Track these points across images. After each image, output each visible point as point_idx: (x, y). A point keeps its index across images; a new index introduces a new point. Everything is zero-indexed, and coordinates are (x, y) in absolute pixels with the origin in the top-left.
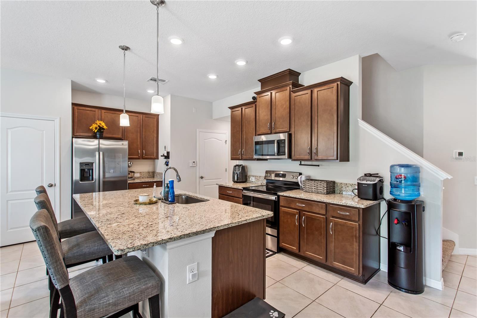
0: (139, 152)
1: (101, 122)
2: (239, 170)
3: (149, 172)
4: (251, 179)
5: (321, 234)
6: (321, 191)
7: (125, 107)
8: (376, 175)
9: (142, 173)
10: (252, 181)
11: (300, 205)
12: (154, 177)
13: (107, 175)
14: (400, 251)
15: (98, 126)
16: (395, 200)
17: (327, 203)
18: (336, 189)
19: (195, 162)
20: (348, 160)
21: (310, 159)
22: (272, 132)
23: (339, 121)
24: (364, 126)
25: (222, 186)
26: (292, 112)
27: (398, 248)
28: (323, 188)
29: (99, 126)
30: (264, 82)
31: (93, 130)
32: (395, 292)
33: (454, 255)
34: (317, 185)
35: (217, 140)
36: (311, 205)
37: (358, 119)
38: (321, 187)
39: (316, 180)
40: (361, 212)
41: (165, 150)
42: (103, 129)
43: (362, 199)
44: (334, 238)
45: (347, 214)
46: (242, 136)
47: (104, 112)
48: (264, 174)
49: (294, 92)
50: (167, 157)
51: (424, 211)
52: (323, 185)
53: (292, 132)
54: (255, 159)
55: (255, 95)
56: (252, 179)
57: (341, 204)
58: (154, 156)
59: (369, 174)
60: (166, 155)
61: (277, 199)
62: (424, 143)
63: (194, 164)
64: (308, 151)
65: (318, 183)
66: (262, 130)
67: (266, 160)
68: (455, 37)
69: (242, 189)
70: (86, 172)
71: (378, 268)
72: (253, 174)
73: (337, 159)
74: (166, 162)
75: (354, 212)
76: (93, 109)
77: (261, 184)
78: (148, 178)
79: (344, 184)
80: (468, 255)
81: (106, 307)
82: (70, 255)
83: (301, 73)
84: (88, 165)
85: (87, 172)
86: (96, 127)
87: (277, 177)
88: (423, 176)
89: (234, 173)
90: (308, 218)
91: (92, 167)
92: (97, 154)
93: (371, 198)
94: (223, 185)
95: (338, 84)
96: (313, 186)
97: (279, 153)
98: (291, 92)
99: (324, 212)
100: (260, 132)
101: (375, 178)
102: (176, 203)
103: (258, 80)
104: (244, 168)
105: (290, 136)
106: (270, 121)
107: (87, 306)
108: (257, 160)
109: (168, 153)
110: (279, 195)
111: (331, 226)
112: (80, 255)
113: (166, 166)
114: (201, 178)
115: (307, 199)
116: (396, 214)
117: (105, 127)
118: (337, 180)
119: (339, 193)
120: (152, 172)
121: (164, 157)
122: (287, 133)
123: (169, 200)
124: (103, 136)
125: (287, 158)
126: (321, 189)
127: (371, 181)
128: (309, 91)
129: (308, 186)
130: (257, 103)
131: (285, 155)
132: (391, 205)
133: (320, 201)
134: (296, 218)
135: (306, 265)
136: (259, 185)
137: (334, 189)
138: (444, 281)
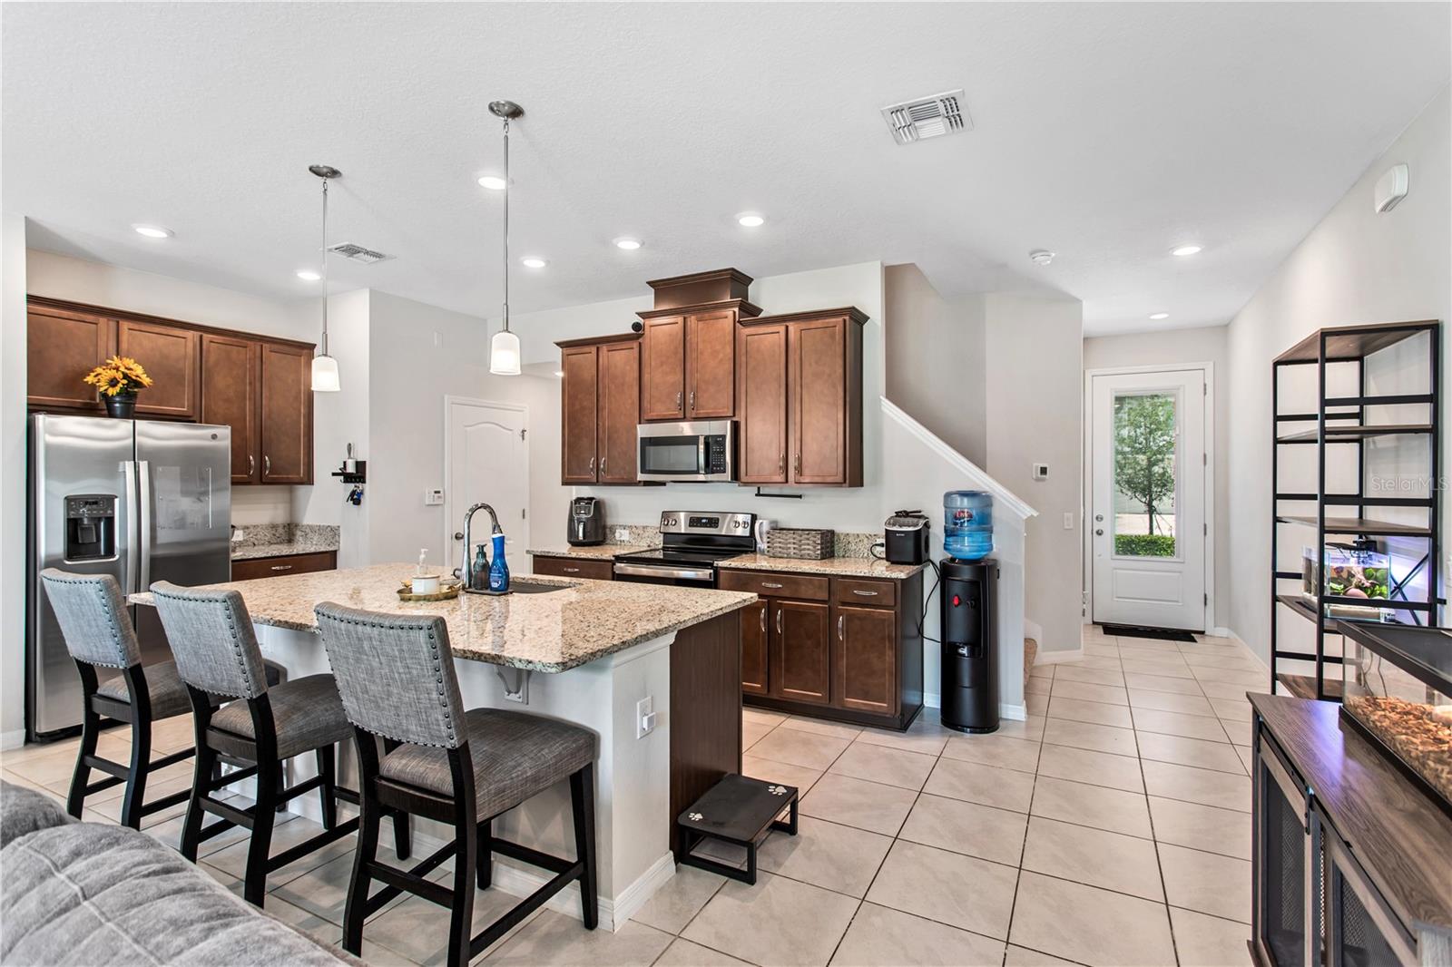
0: (253, 463)
1: (130, 363)
2: (589, 513)
3: (274, 527)
4: (617, 535)
5: (818, 644)
6: (809, 552)
7: (326, 335)
8: (916, 515)
9: (252, 529)
10: (622, 539)
11: (770, 585)
12: (290, 541)
13: (163, 537)
14: (963, 655)
15: (121, 376)
16: (953, 560)
17: (833, 575)
18: (836, 548)
19: (439, 492)
20: (862, 485)
21: (783, 480)
22: (688, 415)
23: (848, 399)
24: (890, 409)
25: (546, 554)
26: (742, 372)
27: (960, 651)
28: (812, 546)
29: (125, 376)
30: (662, 288)
31: (100, 387)
32: (956, 736)
33: (1035, 667)
34: (800, 541)
35: (497, 427)
36: (796, 583)
37: (882, 397)
38: (808, 544)
39: (792, 530)
40: (899, 586)
41: (350, 457)
42: (138, 384)
43: (893, 563)
44: (847, 648)
45: (874, 594)
46: (600, 423)
47: (130, 329)
48: (655, 521)
49: (743, 324)
50: (356, 476)
51: (998, 577)
52: (812, 538)
53: (740, 418)
54: (640, 482)
55: (641, 321)
56: (623, 535)
57: (862, 574)
58: (299, 474)
59: (905, 512)
60: (351, 469)
61: (712, 576)
62: (988, 449)
63: (439, 497)
64: (781, 464)
65: (801, 536)
66: (660, 410)
67: (663, 484)
68: (1039, 258)
69: (613, 559)
70: (82, 529)
71: (919, 703)
72: (621, 521)
73: (845, 482)
74: (353, 493)
75: (885, 589)
76: (90, 318)
77: (649, 546)
78: (270, 543)
79: (854, 535)
80: (1056, 665)
81: (522, 785)
82: (291, 732)
83: (752, 280)
84: (96, 503)
85: (90, 529)
86: (115, 378)
87: (696, 526)
88: (996, 512)
89: (571, 520)
90: (789, 613)
91: (109, 512)
92: (129, 466)
93: (911, 560)
94: (549, 552)
95: (845, 321)
96: (790, 543)
97: (709, 468)
98: (738, 324)
99: (824, 596)
100: (655, 414)
101: (915, 520)
102: (511, 593)
103: (648, 283)
104: (599, 506)
105: (736, 427)
106: (682, 390)
107: (490, 784)
108: (644, 485)
109: (361, 466)
110: (717, 567)
111: (840, 625)
112: (316, 732)
113: (354, 503)
114: (456, 538)
115: (786, 570)
116: (957, 588)
117: (146, 380)
118: (838, 529)
119: (844, 556)
120: (284, 526)
121: (342, 478)
122: (729, 422)
123: (495, 585)
124: (136, 410)
125: (729, 480)
126: (809, 549)
127: (909, 526)
128: (781, 329)
129: (780, 542)
130: (646, 341)
131: (725, 472)
132: (946, 572)
133: (818, 572)
134: (762, 616)
135: (783, 718)
136: (642, 550)
137: (833, 546)
138: (1028, 707)
